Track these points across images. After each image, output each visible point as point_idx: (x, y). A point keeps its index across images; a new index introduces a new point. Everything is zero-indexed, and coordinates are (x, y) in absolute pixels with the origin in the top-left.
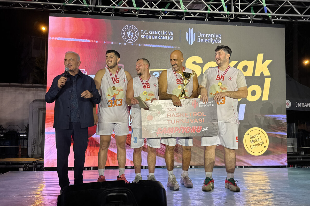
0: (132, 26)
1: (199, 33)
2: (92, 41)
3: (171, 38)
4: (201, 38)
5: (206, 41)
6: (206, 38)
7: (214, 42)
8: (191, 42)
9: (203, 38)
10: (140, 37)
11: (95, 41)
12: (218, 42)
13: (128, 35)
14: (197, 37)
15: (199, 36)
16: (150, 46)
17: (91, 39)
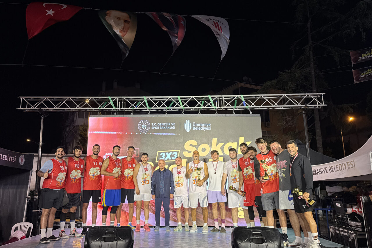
0: (145, 121)
1: (194, 123)
2: (118, 133)
3: (174, 128)
4: (195, 127)
5: (199, 129)
6: (199, 127)
7: (205, 129)
8: (188, 130)
9: (197, 127)
10: (151, 128)
11: (120, 133)
12: (208, 129)
13: (143, 127)
14: (192, 126)
15: (194, 125)
16: (158, 134)
17: (117, 132)
